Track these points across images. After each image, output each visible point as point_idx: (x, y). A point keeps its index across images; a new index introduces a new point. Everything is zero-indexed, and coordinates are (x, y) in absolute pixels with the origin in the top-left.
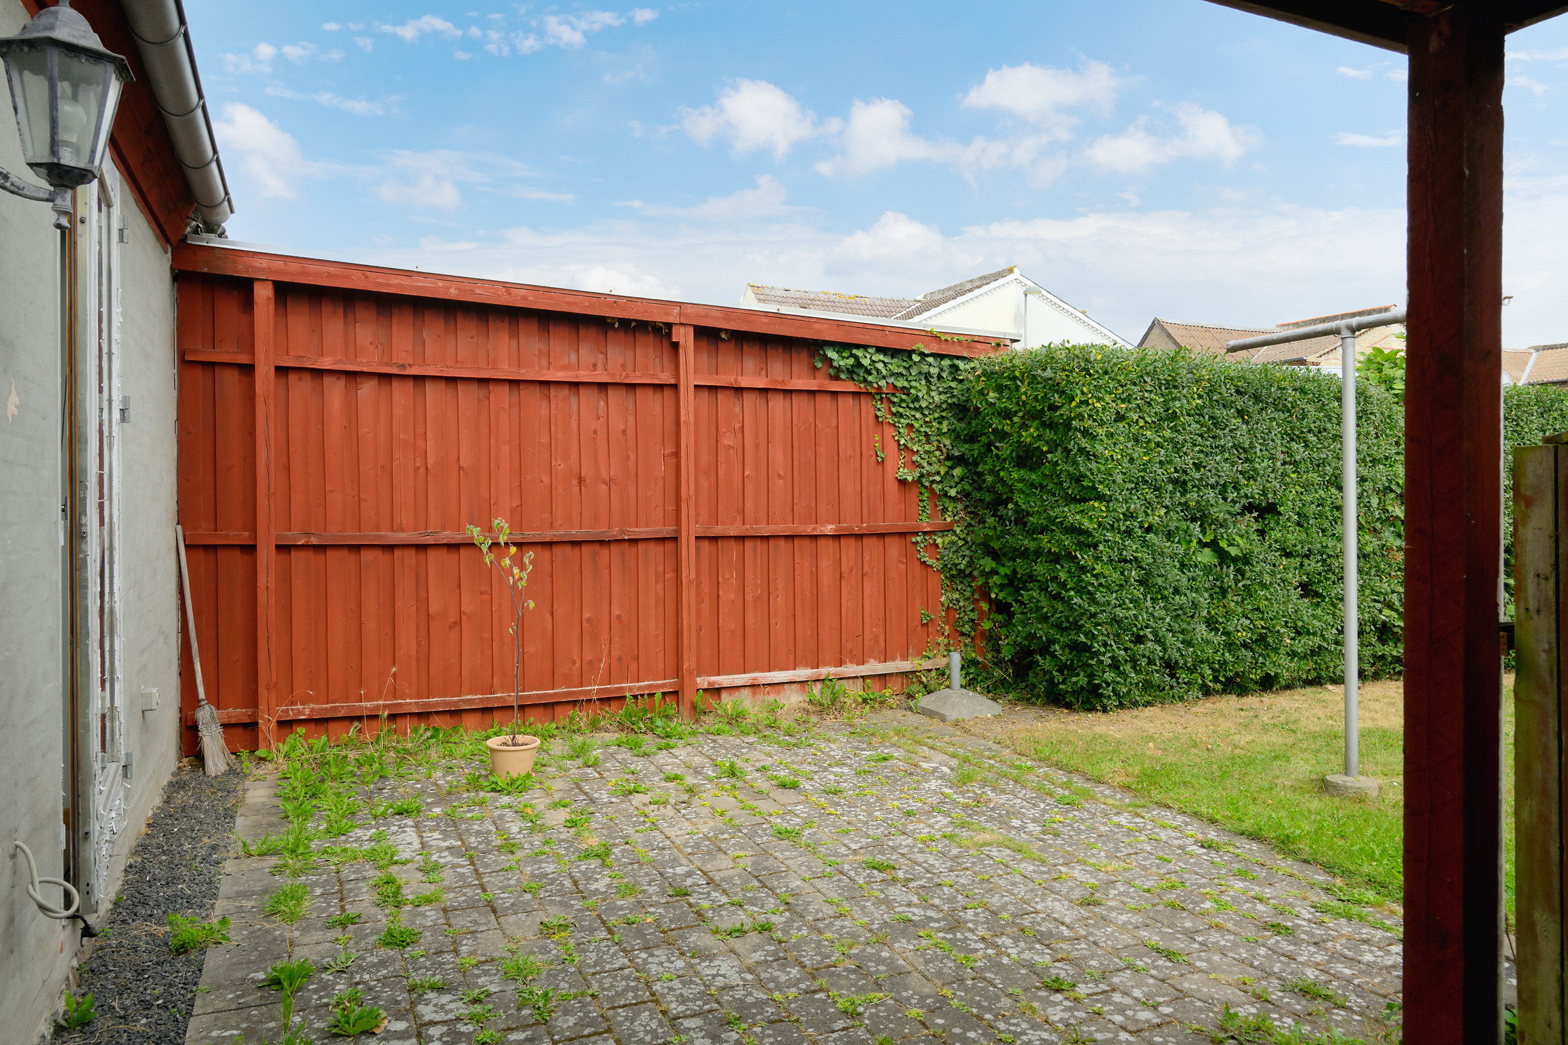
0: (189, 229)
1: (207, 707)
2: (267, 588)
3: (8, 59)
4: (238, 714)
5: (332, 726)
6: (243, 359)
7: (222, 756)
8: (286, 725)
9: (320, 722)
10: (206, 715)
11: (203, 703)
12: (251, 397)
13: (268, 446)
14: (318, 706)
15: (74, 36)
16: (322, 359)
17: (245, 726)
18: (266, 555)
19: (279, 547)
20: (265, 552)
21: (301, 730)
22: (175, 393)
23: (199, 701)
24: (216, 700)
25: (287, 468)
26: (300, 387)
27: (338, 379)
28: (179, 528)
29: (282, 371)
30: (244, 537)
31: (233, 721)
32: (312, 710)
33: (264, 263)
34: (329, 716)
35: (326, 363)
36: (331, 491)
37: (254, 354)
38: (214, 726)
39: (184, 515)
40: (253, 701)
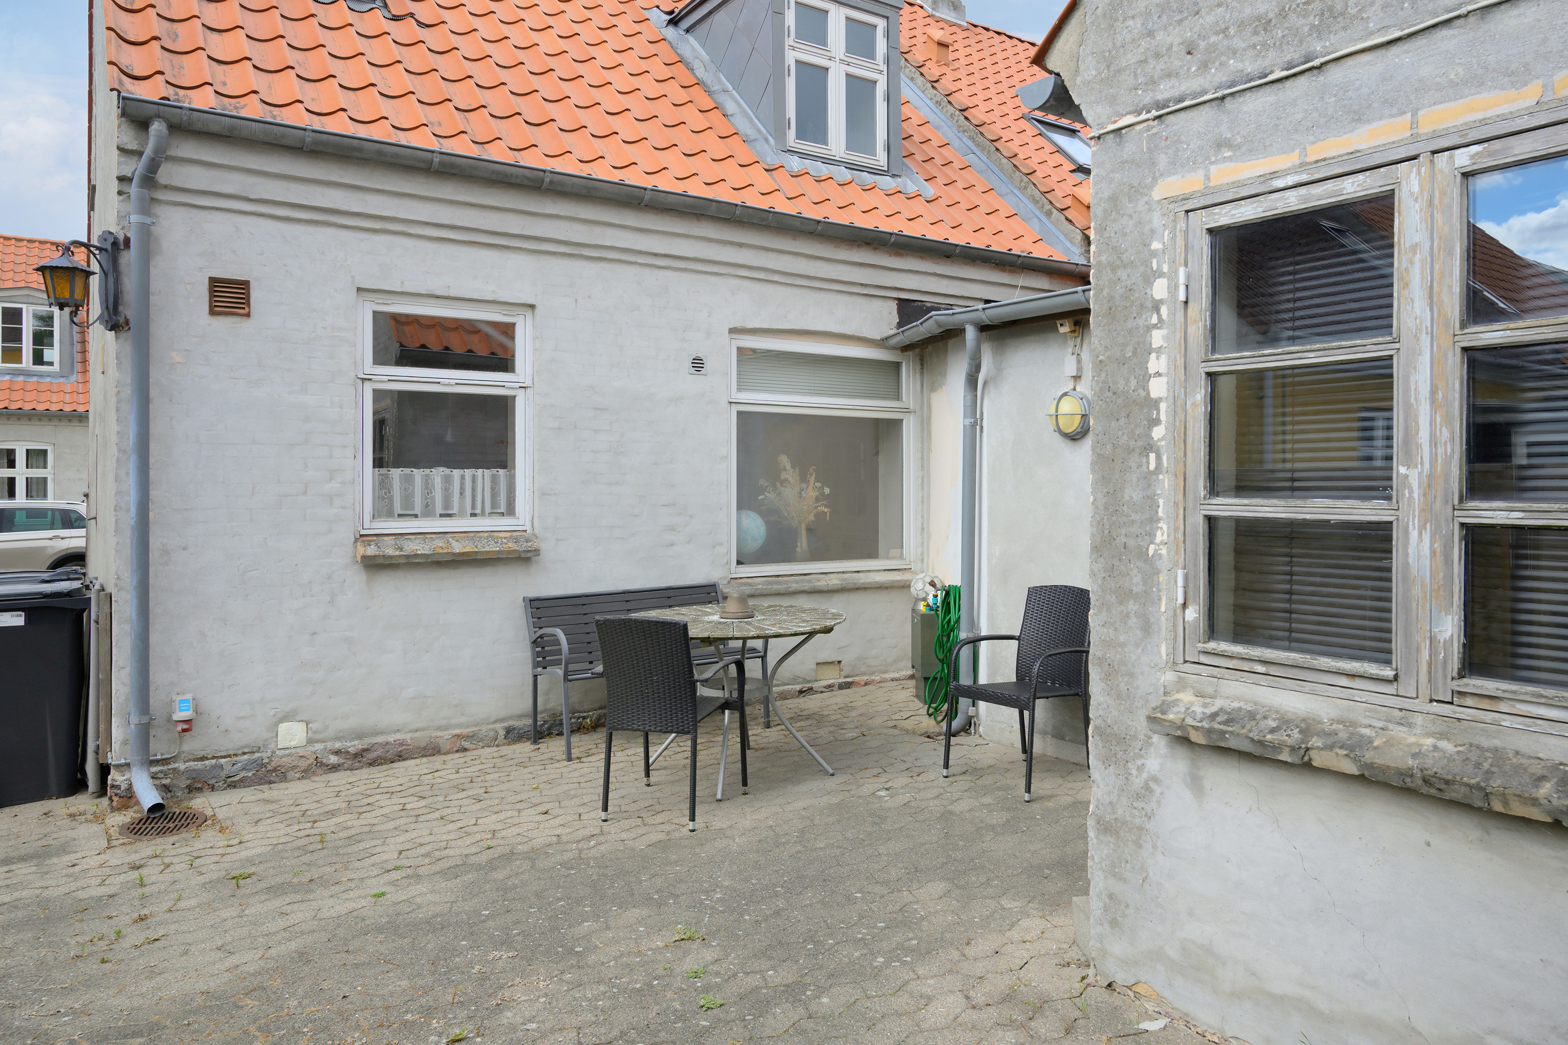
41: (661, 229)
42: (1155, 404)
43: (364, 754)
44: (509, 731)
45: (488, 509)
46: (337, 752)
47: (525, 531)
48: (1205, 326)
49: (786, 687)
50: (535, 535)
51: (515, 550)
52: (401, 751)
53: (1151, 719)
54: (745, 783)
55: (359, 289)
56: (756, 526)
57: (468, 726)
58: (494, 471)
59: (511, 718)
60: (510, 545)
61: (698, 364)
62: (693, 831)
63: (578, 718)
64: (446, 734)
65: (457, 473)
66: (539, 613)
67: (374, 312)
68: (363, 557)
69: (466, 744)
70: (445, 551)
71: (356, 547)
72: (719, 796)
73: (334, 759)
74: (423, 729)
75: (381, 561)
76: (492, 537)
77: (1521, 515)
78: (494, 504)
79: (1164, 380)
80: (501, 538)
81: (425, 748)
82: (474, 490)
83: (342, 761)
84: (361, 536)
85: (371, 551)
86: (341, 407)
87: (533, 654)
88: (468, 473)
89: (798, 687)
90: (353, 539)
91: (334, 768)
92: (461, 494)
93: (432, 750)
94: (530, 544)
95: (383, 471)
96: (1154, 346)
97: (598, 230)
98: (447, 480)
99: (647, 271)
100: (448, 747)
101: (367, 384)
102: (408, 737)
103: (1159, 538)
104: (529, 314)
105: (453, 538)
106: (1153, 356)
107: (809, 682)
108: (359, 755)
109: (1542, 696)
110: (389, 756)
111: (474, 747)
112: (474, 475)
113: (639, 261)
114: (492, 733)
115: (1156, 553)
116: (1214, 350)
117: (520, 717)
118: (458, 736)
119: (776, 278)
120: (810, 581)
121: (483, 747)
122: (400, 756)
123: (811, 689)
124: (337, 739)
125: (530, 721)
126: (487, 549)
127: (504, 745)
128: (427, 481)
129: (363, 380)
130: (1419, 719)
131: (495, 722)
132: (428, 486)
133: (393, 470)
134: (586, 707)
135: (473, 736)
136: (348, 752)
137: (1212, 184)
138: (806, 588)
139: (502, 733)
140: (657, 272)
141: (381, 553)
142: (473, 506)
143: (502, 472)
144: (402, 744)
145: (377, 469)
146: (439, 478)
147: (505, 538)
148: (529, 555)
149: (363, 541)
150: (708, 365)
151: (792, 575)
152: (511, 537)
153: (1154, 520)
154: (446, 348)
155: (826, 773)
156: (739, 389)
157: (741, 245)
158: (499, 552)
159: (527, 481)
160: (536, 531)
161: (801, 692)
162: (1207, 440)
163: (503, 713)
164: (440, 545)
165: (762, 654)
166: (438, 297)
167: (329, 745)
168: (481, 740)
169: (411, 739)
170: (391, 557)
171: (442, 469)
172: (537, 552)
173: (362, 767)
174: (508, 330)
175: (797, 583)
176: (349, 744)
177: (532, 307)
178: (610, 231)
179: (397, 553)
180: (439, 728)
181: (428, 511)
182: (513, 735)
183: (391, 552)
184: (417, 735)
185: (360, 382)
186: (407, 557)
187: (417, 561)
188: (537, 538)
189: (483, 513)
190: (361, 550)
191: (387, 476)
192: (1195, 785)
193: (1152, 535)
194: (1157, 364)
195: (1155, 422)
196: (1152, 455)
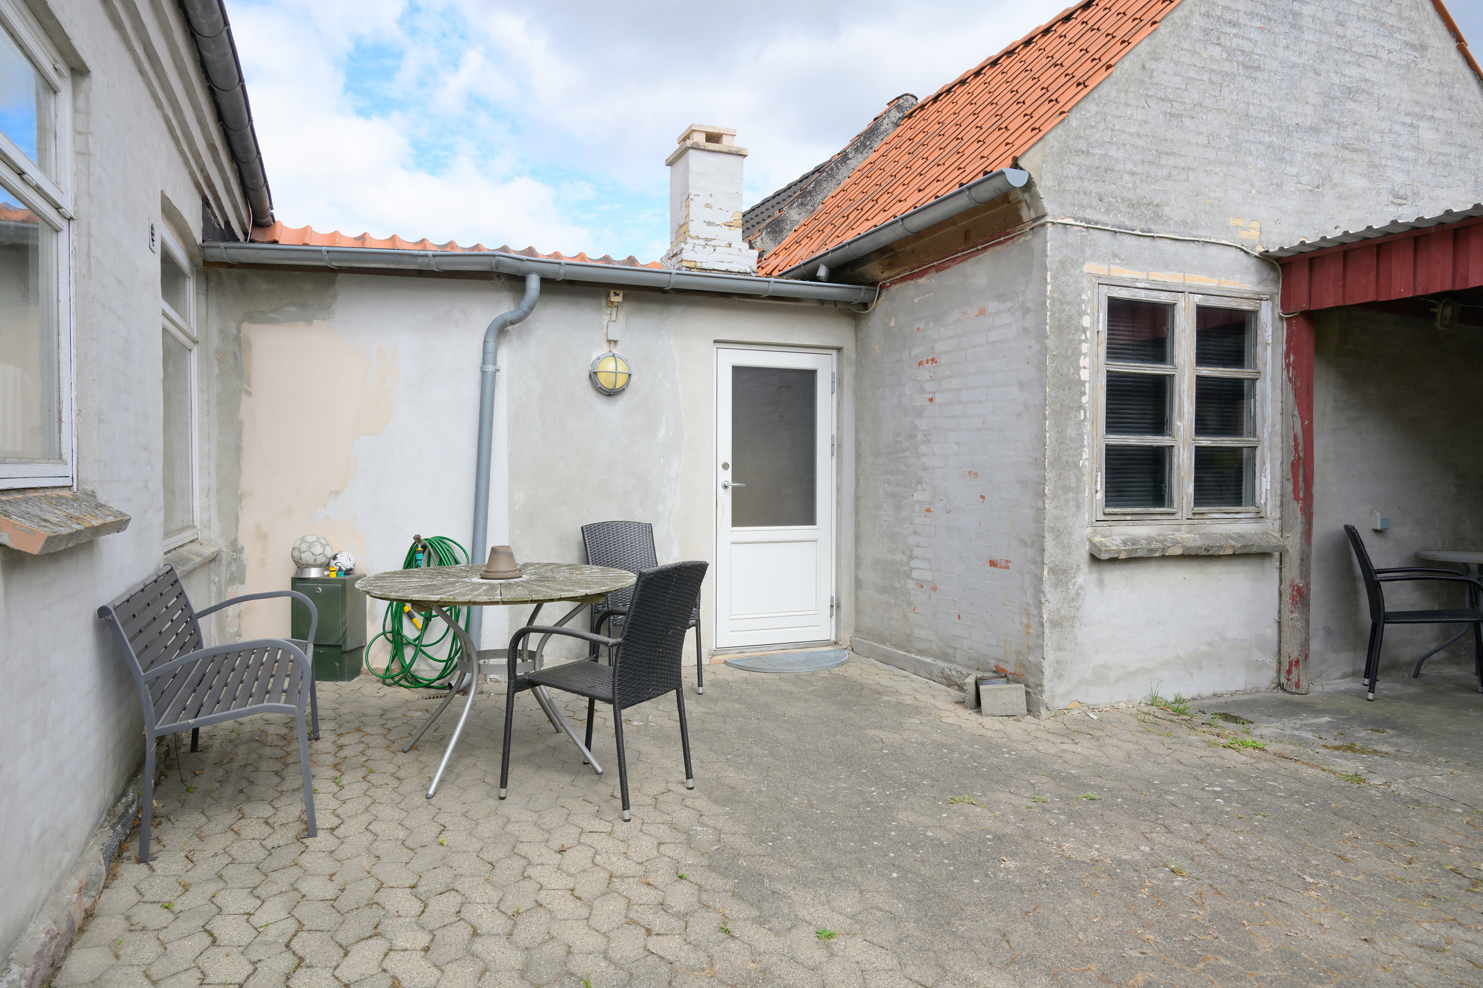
42: (1083, 383)
44: (105, 855)
47: (73, 486)
50: (89, 494)
52: (53, 954)
61: (152, 234)
64: (71, 895)
69: (86, 901)
79: (1087, 371)
81: (67, 932)
93: (70, 931)
96: (1083, 352)
100: (78, 915)
102: (49, 921)
103: (1084, 456)
106: (1082, 357)
111: (91, 900)
114: (98, 867)
115: (1083, 465)
118: (80, 890)
122: (54, 965)
130: (1183, 527)
135: (88, 882)
137: (1111, 274)
139: (103, 861)
144: (52, 939)
150: (155, 239)
153: (1082, 446)
168: (93, 886)
169: (53, 922)
192: (1101, 584)
193: (1081, 455)
194: (1084, 362)
195: (1084, 393)
196: (1082, 412)
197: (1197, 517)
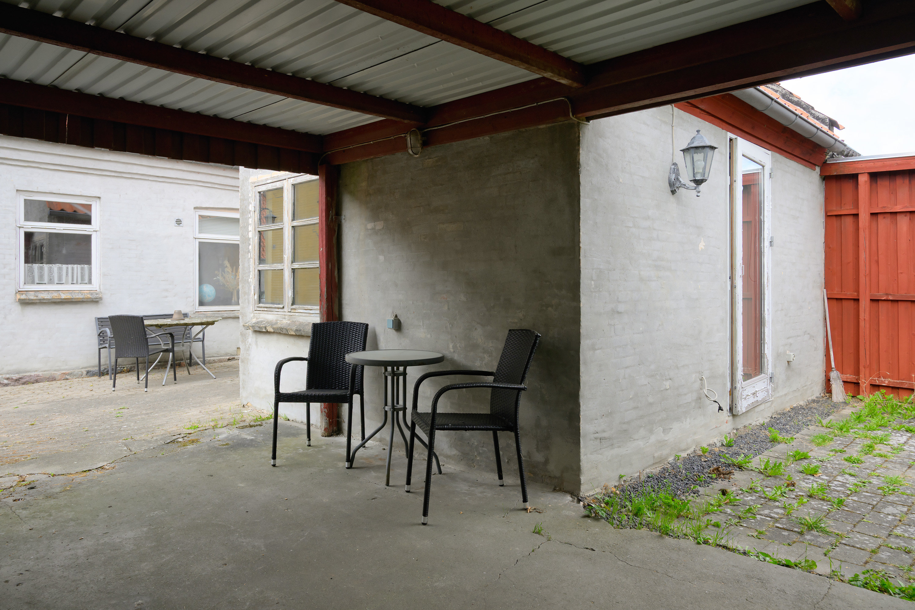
0: (828, 157)
1: (835, 372)
2: (865, 319)
3: (685, 154)
4: (850, 377)
5: (901, 392)
6: (854, 212)
7: (842, 395)
8: (875, 387)
9: (894, 389)
10: (834, 375)
11: (833, 369)
12: (857, 229)
13: (865, 252)
14: (893, 381)
15: (699, 143)
16: (896, 207)
17: (855, 383)
18: (865, 303)
19: (872, 300)
20: (864, 302)
21: (883, 391)
22: (824, 230)
23: (832, 368)
24: (841, 369)
25: (877, 262)
26: (883, 223)
27: (905, 216)
28: (825, 290)
29: (874, 215)
30: (854, 295)
31: (849, 380)
32: (889, 382)
33: (864, 165)
34: (898, 386)
35: (898, 209)
36: (901, 273)
37: (858, 209)
38: (839, 381)
39: (828, 285)
40: (857, 372)
41: (160, 166)
42: (249, 239)
43: (20, 380)
44: (88, 372)
45: (79, 281)
46: (8, 379)
47: (97, 290)
48: (258, 218)
49: (222, 357)
50: (101, 292)
51: (91, 298)
52: (37, 379)
53: (244, 326)
54: (175, 380)
55: (17, 190)
56: (209, 291)
57: (69, 370)
58: (83, 266)
59: (89, 367)
60: (88, 295)
61: (179, 222)
62: (146, 391)
63: (121, 368)
64: (59, 373)
65: (64, 266)
66: (102, 324)
67: (25, 200)
68: (19, 299)
69: (68, 377)
70: (58, 297)
71: (16, 296)
72: (163, 384)
73: (6, 382)
74: (48, 371)
75: (28, 301)
76: (81, 293)
77: (298, 266)
78: (83, 279)
79: (251, 232)
80: (85, 293)
81: (48, 378)
82: (73, 273)
83: (9, 382)
84: (19, 291)
85: (23, 297)
86: (9, 239)
87: (98, 340)
88: (70, 266)
89: (228, 358)
90: (15, 292)
91: (6, 385)
92: (67, 275)
93: (52, 379)
94: (97, 295)
95: (30, 265)
96: (250, 223)
97: (129, 166)
98: (60, 269)
99: (154, 183)
100: (59, 378)
101: (21, 229)
102: (41, 374)
103: (251, 277)
104: (98, 200)
105: (62, 293)
106: (250, 226)
107: (233, 355)
108: (17, 380)
109: (300, 307)
110: (32, 381)
111: (72, 378)
112: (73, 267)
113: (150, 179)
114: (80, 373)
115: (250, 281)
116: (261, 224)
117: (93, 367)
118: (64, 373)
119: (216, 186)
120: (233, 313)
121: (76, 378)
122: (37, 381)
123: (234, 358)
124: (8, 374)
125: (97, 369)
126: (77, 297)
127: (86, 377)
128: (50, 269)
129: (20, 227)
130: (286, 317)
131: (82, 368)
132: (51, 271)
133: (34, 265)
134: (125, 363)
135: (71, 374)
136: (12, 379)
137: (258, 180)
138: (231, 316)
139: (85, 373)
140: (159, 183)
141: (28, 298)
142: (73, 280)
143: (86, 266)
144: (38, 376)
145: (27, 264)
146: (56, 268)
147: (86, 293)
148: (97, 300)
149: (20, 293)
150: (184, 222)
151: (226, 311)
152: (89, 293)
153: (250, 272)
154: (75, 211)
155: (213, 378)
156: (199, 233)
157: (199, 173)
158: (83, 298)
159: (97, 270)
160: (101, 290)
161: (229, 359)
162: (259, 249)
163: (85, 365)
164: (56, 295)
165: (202, 340)
166: (54, 194)
167: (4, 376)
168: (75, 375)
169: (42, 374)
170: (32, 300)
171: (57, 265)
172: (101, 299)
173: (19, 385)
174: (89, 207)
175: (227, 314)
176: (13, 376)
177: (99, 198)
178: (135, 167)
179: (35, 298)
180: (55, 370)
181: (51, 282)
182: (90, 374)
183: (32, 298)
184: (45, 373)
185: (18, 228)
186: (40, 300)
187: (44, 301)
188: (101, 293)
189: (77, 283)
190: (18, 297)
191: (31, 267)
192: (257, 344)
193: (249, 276)
194: (250, 228)
195: (250, 244)
196: (249, 254)
197: (293, 311)
